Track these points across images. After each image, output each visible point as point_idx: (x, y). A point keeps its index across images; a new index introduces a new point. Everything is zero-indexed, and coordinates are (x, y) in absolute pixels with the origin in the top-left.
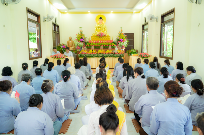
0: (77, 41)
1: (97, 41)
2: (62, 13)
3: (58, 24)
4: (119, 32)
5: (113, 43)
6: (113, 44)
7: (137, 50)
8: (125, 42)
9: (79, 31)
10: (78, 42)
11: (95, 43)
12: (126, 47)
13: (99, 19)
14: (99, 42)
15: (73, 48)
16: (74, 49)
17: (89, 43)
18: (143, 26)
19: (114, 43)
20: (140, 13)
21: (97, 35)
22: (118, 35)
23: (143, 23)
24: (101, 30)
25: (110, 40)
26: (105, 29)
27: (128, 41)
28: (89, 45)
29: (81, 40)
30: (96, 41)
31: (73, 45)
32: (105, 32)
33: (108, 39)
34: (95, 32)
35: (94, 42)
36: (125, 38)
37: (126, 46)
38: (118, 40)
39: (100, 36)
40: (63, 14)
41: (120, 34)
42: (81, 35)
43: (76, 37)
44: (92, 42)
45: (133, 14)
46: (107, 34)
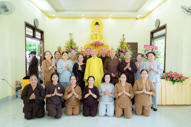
2: (49, 17)
4: (120, 40)
13: (95, 24)
18: (152, 33)
20: (146, 18)
21: (92, 44)
22: (119, 44)
24: (96, 38)
25: (109, 51)
26: (102, 37)
27: (133, 52)
29: (71, 50)
32: (102, 41)
33: (107, 49)
34: (90, 40)
36: (128, 49)
38: (119, 51)
39: (97, 45)
40: (51, 19)
41: (122, 43)
42: (72, 44)
43: (64, 47)
44: (85, 52)
45: (137, 19)
46: (105, 42)
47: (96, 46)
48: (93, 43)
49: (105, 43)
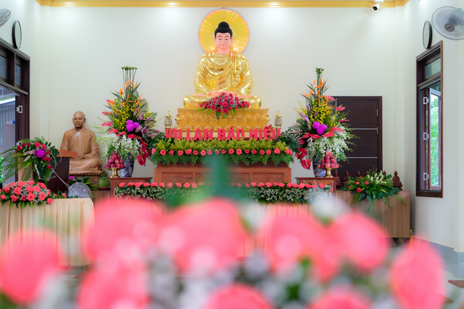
0: (110, 130)
1: (206, 131)
3: (24, 49)
4: (308, 92)
5: (279, 143)
6: (281, 146)
7: (396, 178)
8: (335, 140)
9: (120, 86)
10: (114, 135)
11: (197, 140)
12: (340, 162)
13: (217, 31)
14: (215, 135)
15: (90, 167)
16: (96, 171)
17: (166, 139)
18: (422, 64)
19: (283, 139)
20: (408, 5)
21: (206, 105)
22: (303, 105)
23: (421, 50)
24: (222, 82)
25: (268, 129)
26: (242, 75)
27: (352, 133)
28: (168, 148)
29: (130, 126)
30: (198, 131)
31: (89, 152)
32: (243, 91)
33: (259, 120)
34: (198, 90)
35: (192, 135)
36: (337, 121)
37: (344, 157)
38: (304, 127)
39: (223, 106)
41: (315, 100)
42: (132, 104)
43: (106, 114)
44: (180, 134)
45: (375, 8)
46: (253, 98)
47: (219, 111)
48: (208, 98)
49: (252, 101)
